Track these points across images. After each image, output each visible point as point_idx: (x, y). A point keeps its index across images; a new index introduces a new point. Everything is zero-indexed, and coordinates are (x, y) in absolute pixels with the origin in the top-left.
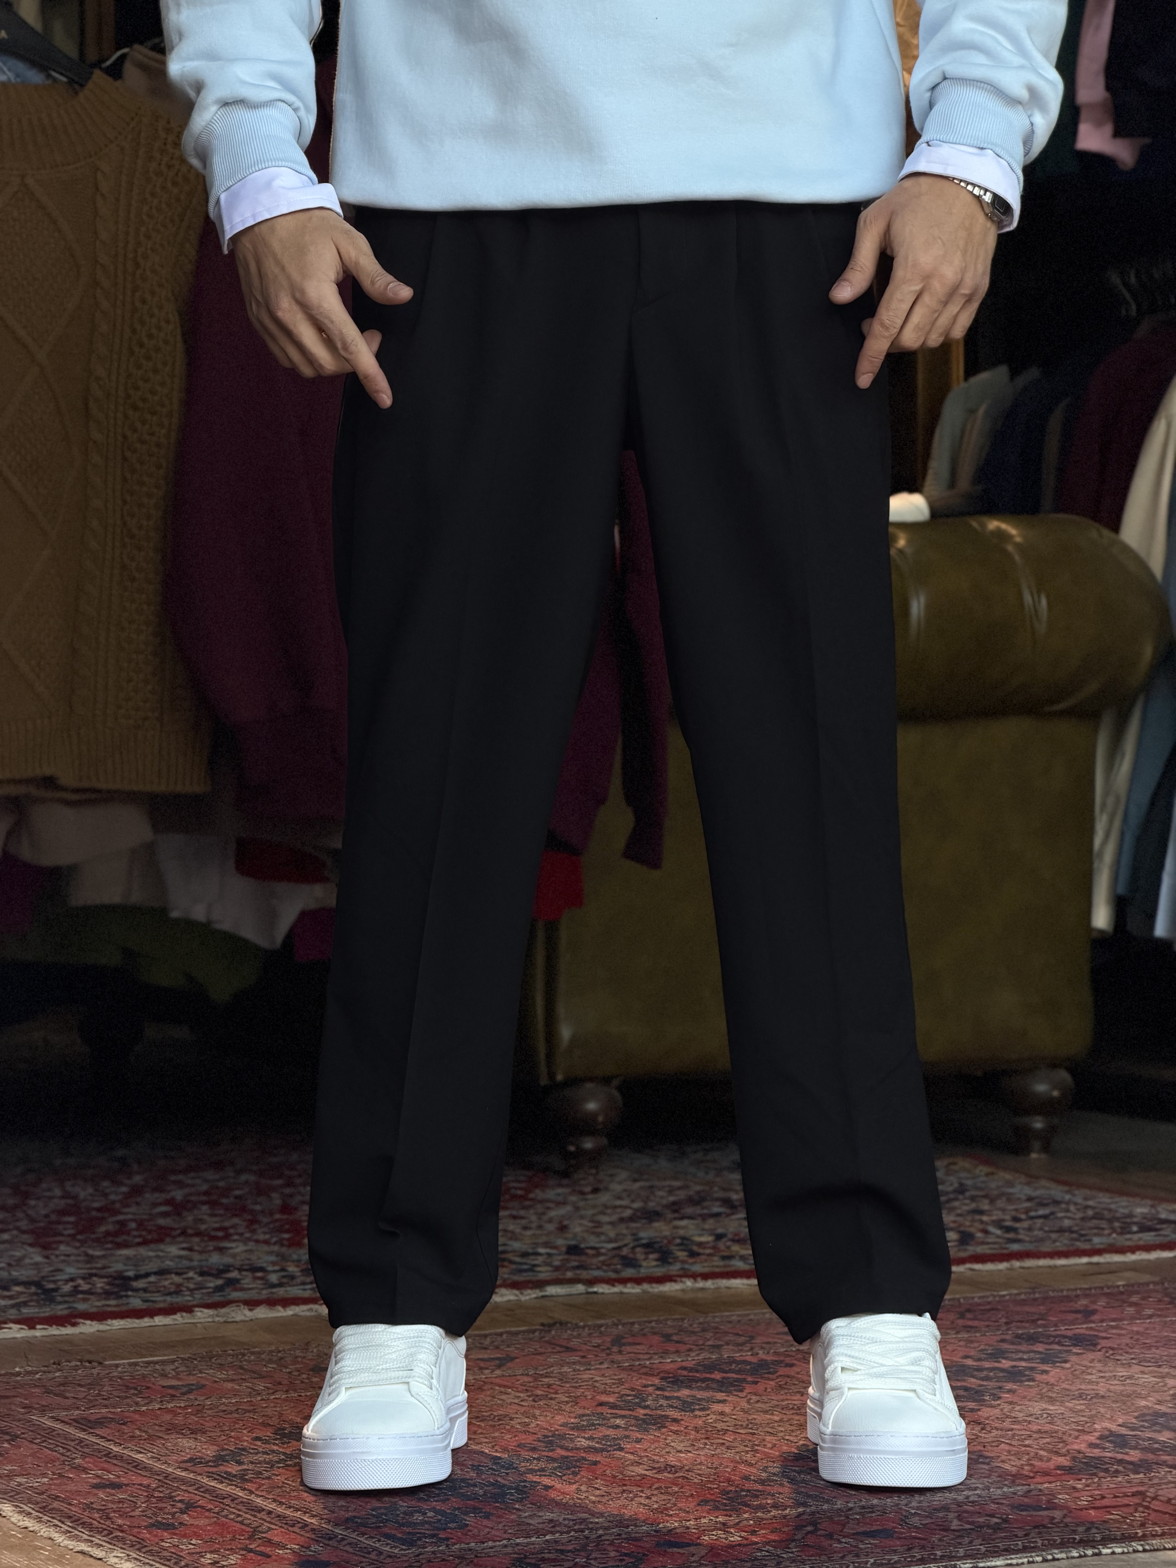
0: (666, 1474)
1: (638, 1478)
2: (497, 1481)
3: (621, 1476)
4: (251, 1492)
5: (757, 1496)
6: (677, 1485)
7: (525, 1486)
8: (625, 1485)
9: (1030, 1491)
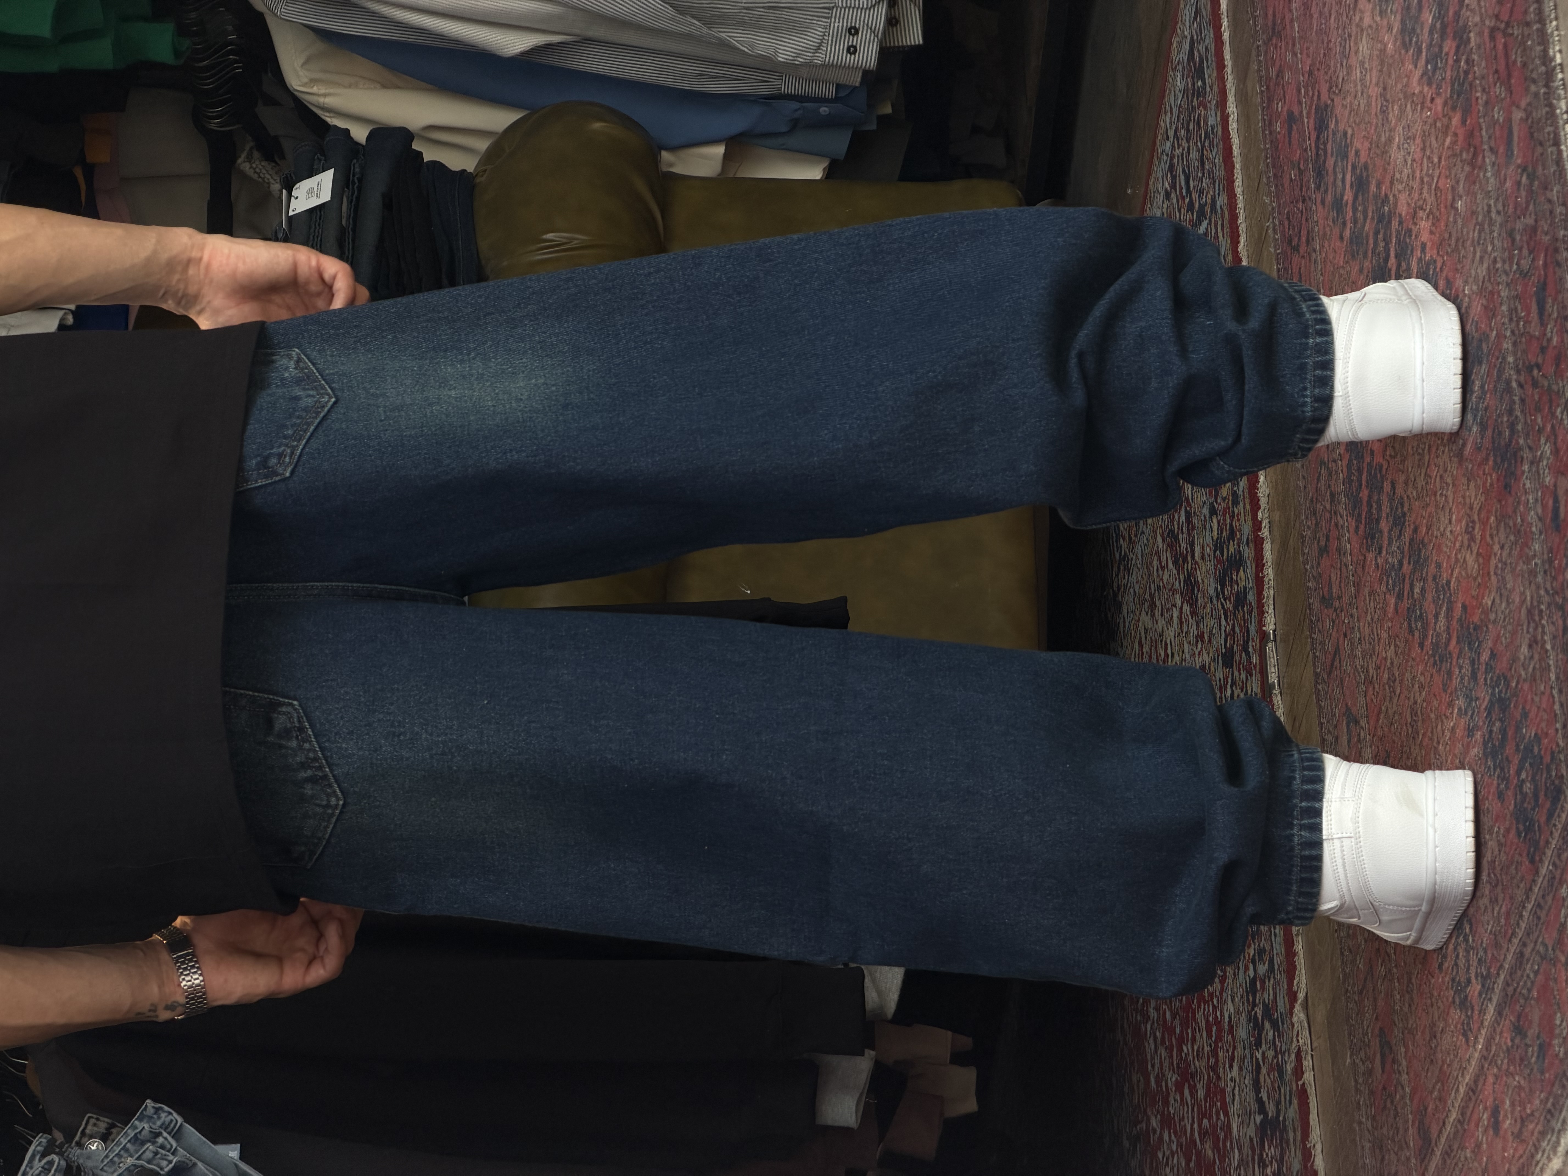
0: (1476, 531)
1: (1481, 560)
2: (1485, 709)
3: (1479, 580)
4: (1501, 966)
5: (1500, 433)
6: (1488, 518)
7: (1491, 679)
8: (1489, 573)
9: (1491, 149)
